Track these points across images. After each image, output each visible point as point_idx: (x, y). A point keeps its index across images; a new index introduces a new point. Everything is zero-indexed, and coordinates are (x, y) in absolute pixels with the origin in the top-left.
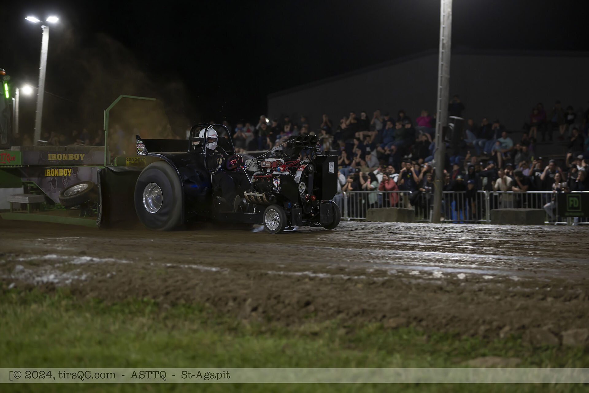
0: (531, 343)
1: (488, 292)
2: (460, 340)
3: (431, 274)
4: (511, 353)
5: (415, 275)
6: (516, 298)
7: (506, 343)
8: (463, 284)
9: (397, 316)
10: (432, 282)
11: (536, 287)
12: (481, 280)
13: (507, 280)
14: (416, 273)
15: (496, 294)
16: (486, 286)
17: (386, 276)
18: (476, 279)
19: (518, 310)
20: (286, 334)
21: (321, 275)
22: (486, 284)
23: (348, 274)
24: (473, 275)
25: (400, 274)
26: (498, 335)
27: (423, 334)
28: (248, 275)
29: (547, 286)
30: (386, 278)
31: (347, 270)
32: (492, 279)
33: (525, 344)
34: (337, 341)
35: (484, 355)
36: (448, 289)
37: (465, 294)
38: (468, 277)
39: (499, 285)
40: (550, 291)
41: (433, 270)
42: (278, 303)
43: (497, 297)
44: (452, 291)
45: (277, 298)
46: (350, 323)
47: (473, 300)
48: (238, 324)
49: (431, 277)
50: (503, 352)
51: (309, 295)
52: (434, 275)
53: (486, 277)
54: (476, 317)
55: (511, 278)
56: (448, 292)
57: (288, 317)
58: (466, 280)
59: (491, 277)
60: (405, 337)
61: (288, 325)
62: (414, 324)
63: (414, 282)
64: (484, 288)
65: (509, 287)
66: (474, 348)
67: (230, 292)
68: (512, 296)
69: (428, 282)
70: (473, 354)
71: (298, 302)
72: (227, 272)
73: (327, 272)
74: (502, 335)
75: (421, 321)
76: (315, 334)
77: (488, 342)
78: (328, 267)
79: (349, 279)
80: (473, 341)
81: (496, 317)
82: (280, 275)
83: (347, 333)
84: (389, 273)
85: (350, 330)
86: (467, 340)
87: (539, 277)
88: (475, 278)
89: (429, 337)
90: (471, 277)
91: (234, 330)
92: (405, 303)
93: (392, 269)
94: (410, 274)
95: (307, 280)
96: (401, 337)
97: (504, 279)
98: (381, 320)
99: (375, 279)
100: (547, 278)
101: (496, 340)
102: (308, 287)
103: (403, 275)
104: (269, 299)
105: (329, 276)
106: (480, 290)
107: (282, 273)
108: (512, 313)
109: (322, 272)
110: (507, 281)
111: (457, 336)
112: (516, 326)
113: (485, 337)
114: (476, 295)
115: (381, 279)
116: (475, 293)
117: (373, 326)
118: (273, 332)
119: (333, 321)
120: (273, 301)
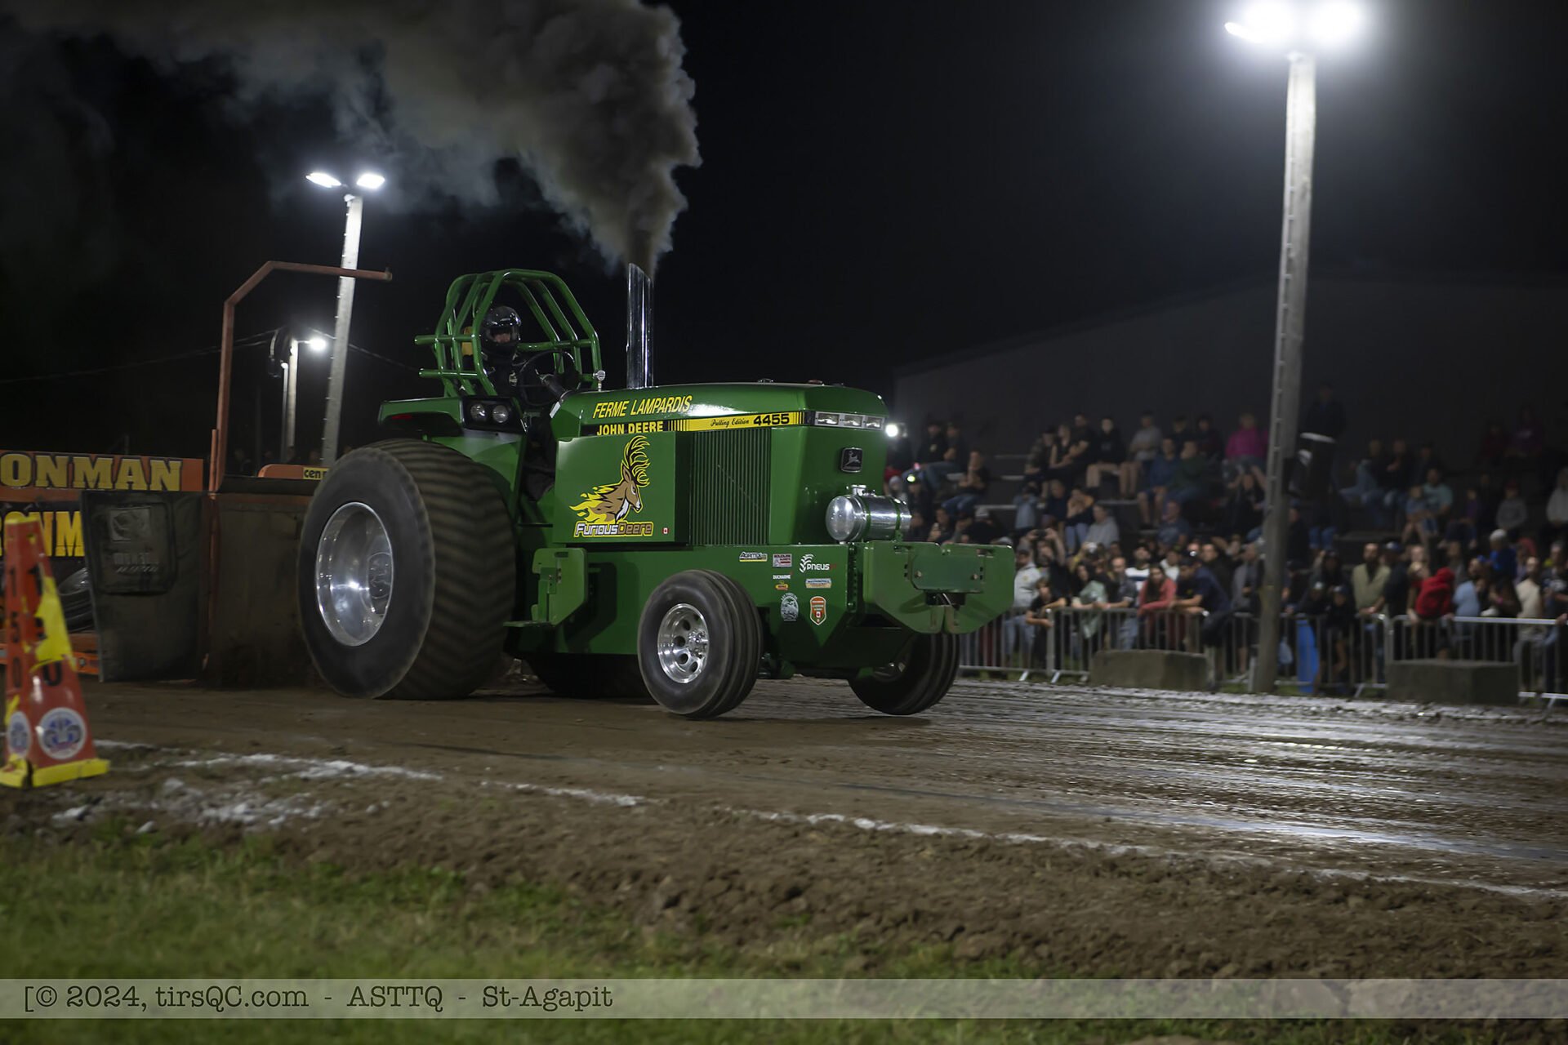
6: (1276, 894)
9: (989, 930)
19: (1269, 924)
42: (729, 888)
45: (730, 876)
46: (879, 943)
48: (632, 936)
51: (804, 873)
54: (1167, 940)
61: (740, 942)
71: (774, 889)
104: (710, 878)
120: (718, 885)
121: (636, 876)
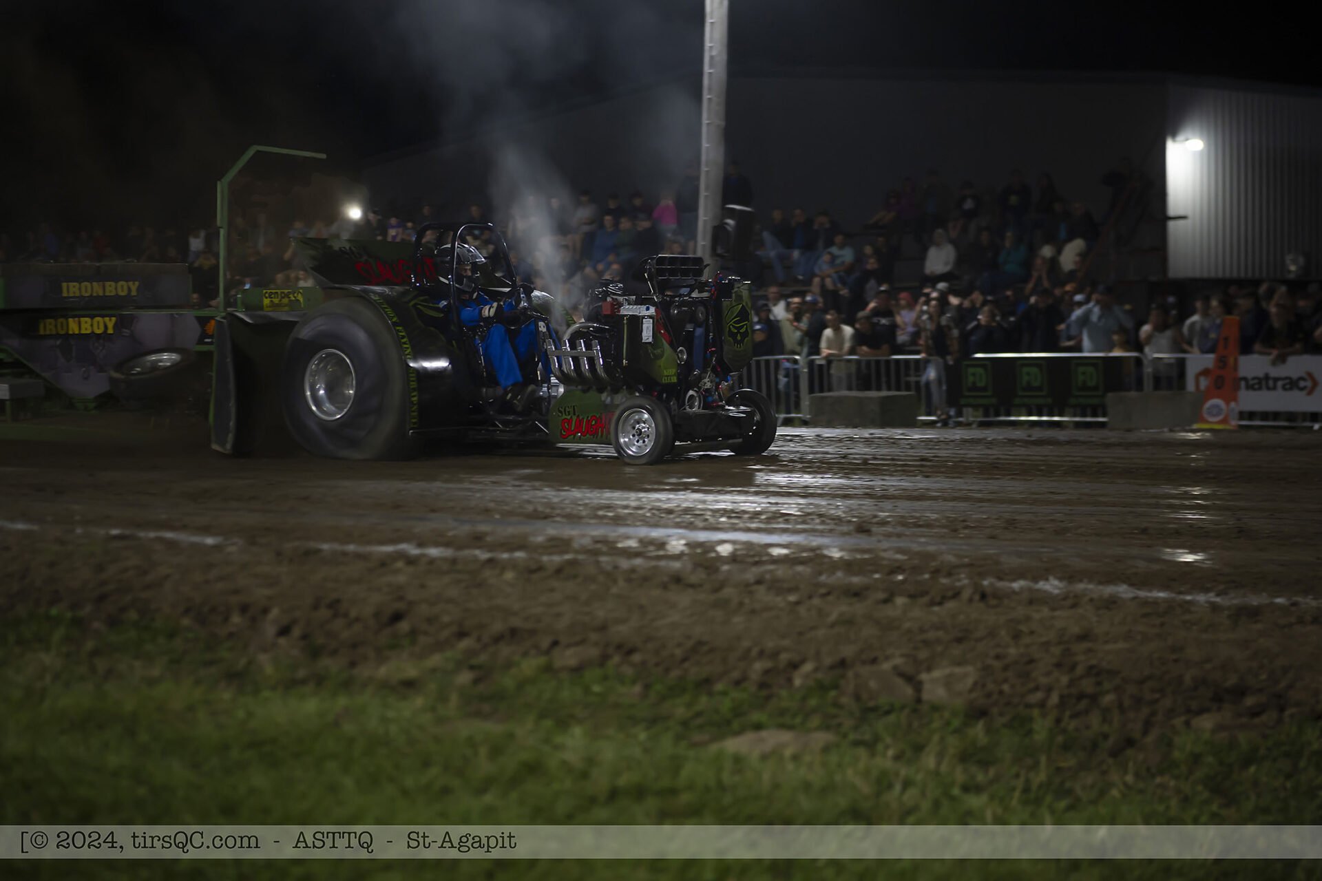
0: (858, 698)
1: (777, 586)
2: (710, 694)
3: (662, 545)
4: (815, 721)
5: (630, 547)
6: (830, 598)
7: (804, 699)
8: (725, 568)
9: (582, 642)
10: (663, 563)
11: (876, 572)
12: (765, 558)
13: (817, 555)
14: (633, 543)
15: (791, 590)
16: (771, 571)
17: (567, 552)
18: (753, 556)
19: (833, 625)
20: (347, 685)
21: (434, 552)
22: (771, 567)
23: (491, 548)
24: (749, 545)
25: (599, 546)
26: (790, 680)
27: (634, 682)
28: (279, 554)
29: (899, 569)
30: (568, 557)
31: (489, 539)
32: (786, 556)
33: (844, 700)
34: (454, 699)
35: (758, 727)
36: (693, 579)
37: (728, 592)
38: (739, 553)
39: (800, 568)
40: (903, 582)
41: (669, 536)
42: (335, 616)
43: (792, 598)
44: (700, 585)
45: (334, 605)
46: (483, 658)
47: (741, 604)
48: (250, 663)
49: (661, 553)
50: (798, 720)
51: (401, 598)
52: (668, 547)
53: (776, 552)
54: (746, 644)
55: (826, 552)
56: (692, 586)
57: (354, 646)
58: (733, 558)
59: (784, 551)
60: (596, 688)
61: (353, 664)
62: (616, 659)
63: (625, 564)
64: (768, 576)
65: (820, 574)
66: (737, 712)
67: (236, 592)
68: (824, 595)
69: (653, 563)
70: (736, 725)
71: (377, 615)
72: (235, 547)
73: (447, 544)
74: (798, 682)
75: (631, 652)
76: (409, 685)
77: (768, 698)
78: (450, 534)
79: (490, 561)
80: (736, 694)
81: (786, 643)
82: (345, 554)
83: (476, 681)
84: (576, 545)
85: (483, 674)
86: (725, 693)
87: (885, 550)
88: (752, 553)
89: (647, 687)
90: (744, 552)
91: (239, 678)
92: (600, 612)
93: (583, 536)
94: (620, 545)
95: (400, 564)
96: (587, 690)
97: (811, 554)
98: (548, 652)
99: (545, 558)
100: (900, 551)
101: (784, 693)
102: (401, 579)
103: (605, 549)
104: (316, 607)
105: (447, 553)
106: (759, 582)
107: (351, 548)
108: (821, 633)
109: (436, 544)
110: (817, 559)
111: (705, 683)
112: (828, 661)
113: (762, 685)
114: (751, 593)
115: (557, 558)
116: (747, 587)
117: (529, 665)
118: (320, 680)
119: (449, 654)
120: (324, 613)
121: (244, 609)
